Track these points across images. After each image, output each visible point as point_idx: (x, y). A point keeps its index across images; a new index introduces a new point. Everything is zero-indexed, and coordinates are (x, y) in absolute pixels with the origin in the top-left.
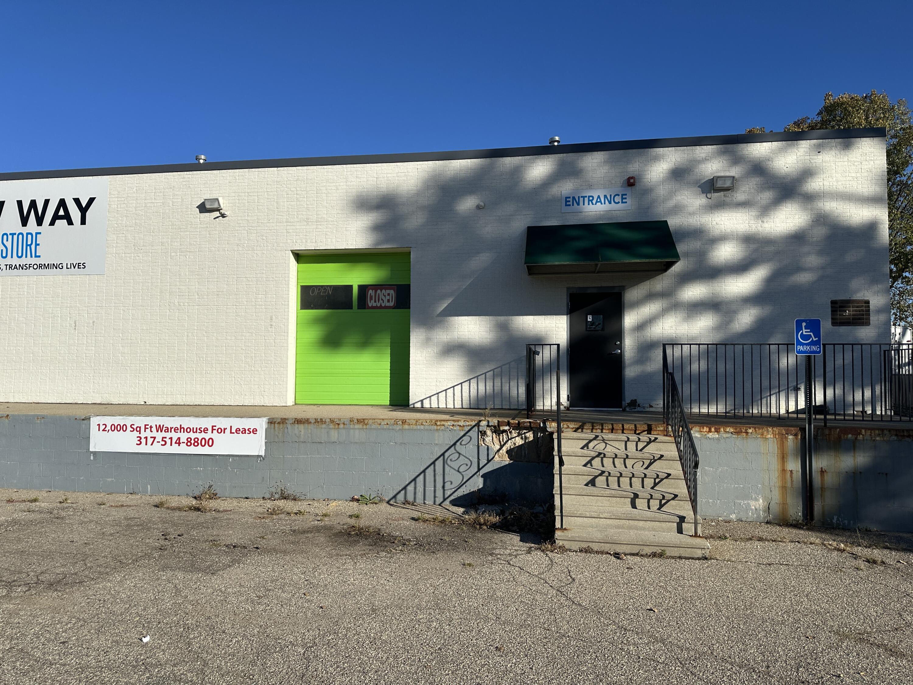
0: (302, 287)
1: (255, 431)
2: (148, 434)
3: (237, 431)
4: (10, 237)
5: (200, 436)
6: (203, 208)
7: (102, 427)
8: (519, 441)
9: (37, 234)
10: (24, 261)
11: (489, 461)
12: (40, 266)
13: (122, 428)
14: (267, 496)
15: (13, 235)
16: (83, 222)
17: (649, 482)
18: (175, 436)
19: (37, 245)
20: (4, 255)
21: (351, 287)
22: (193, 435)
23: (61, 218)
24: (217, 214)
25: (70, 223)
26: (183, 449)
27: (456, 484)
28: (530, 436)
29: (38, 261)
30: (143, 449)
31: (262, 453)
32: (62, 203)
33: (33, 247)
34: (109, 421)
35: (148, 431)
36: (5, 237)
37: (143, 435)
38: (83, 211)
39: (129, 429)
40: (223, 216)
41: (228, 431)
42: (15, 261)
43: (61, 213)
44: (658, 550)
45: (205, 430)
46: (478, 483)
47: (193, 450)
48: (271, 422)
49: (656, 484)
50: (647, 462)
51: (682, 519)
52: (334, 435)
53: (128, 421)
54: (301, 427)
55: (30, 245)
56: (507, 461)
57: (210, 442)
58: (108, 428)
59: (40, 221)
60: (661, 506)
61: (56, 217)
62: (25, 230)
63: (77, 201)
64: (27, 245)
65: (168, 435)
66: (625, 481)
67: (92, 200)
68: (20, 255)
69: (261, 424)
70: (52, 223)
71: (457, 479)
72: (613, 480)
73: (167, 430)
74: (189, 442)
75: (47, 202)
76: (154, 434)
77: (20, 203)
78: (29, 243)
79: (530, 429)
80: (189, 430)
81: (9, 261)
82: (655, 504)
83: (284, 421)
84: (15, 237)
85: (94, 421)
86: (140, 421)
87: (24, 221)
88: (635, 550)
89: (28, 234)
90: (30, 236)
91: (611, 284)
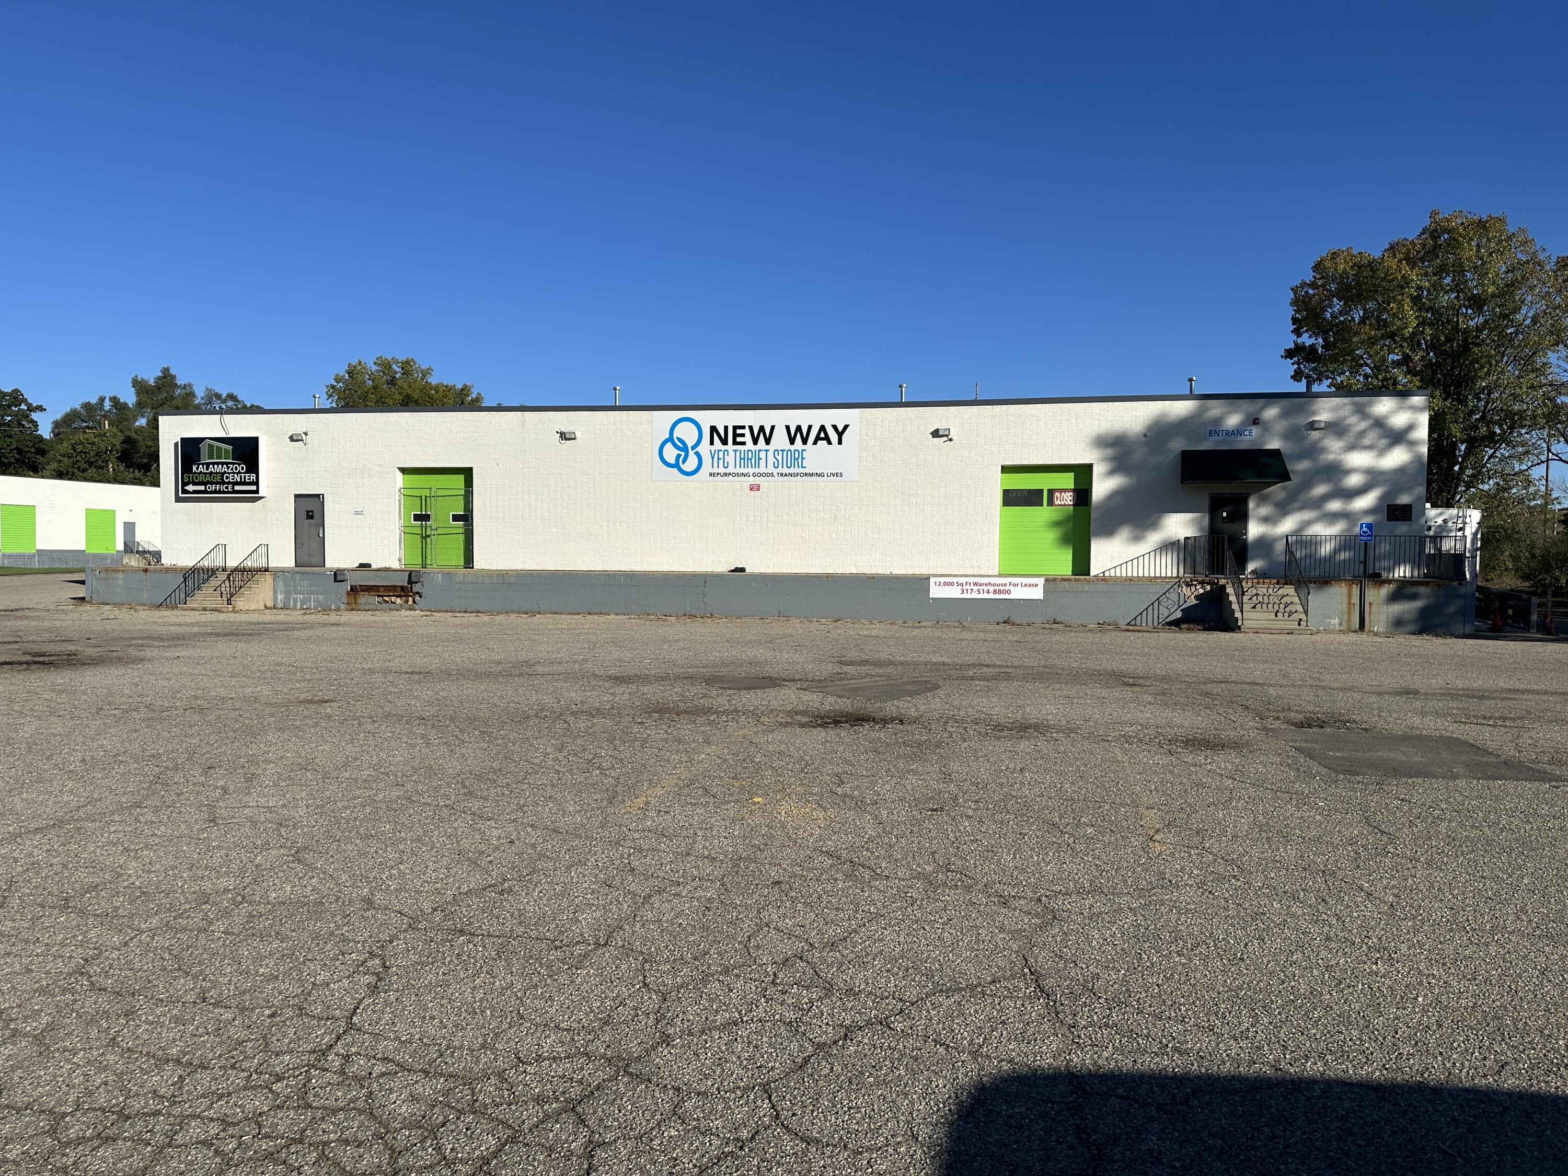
0: (1004, 490)
1: (1036, 585)
2: (968, 587)
3: (1026, 585)
4: (780, 453)
5: (1002, 588)
6: (936, 434)
7: (938, 584)
8: (1201, 591)
9: (802, 450)
10: (792, 471)
11: (1185, 602)
12: (806, 474)
13: (952, 584)
14: (1045, 622)
15: (783, 451)
16: (840, 442)
17: (1282, 606)
18: (986, 588)
19: (803, 459)
20: (776, 465)
21: (1042, 491)
22: (997, 588)
23: (822, 439)
24: (946, 439)
25: (830, 443)
26: (991, 596)
27: (1166, 615)
28: (1208, 588)
29: (804, 471)
30: (965, 596)
31: (1042, 598)
32: (823, 428)
33: (800, 460)
34: (943, 580)
35: (968, 585)
36: (776, 452)
37: (965, 588)
38: (840, 434)
39: (955, 584)
40: (951, 440)
41: (1020, 585)
42: (785, 470)
43: (822, 435)
44: (1290, 631)
45: (1005, 585)
46: (1179, 614)
47: (998, 596)
48: (1047, 580)
49: (1285, 607)
50: (1280, 598)
51: (1301, 620)
52: (1087, 587)
53: (955, 580)
54: (1066, 583)
55: (797, 459)
56: (1194, 602)
57: (1009, 592)
58: (942, 584)
59: (805, 441)
60: (1289, 616)
61: (818, 438)
62: (792, 448)
63: (835, 427)
64: (795, 459)
65: (981, 588)
66: (1270, 606)
67: (846, 427)
68: (789, 465)
69: (1041, 581)
70: (815, 443)
71: (1166, 613)
72: (1265, 606)
73: (981, 585)
74: (995, 592)
75: (810, 427)
76: (972, 587)
77: (788, 428)
78: (797, 457)
79: (1208, 583)
80: (994, 585)
81: (780, 470)
82: (1286, 615)
83: (1055, 580)
84: (785, 453)
85: (932, 580)
86: (963, 580)
87: (792, 441)
88: (1280, 631)
89: (795, 450)
90: (797, 452)
91: (1241, 492)
